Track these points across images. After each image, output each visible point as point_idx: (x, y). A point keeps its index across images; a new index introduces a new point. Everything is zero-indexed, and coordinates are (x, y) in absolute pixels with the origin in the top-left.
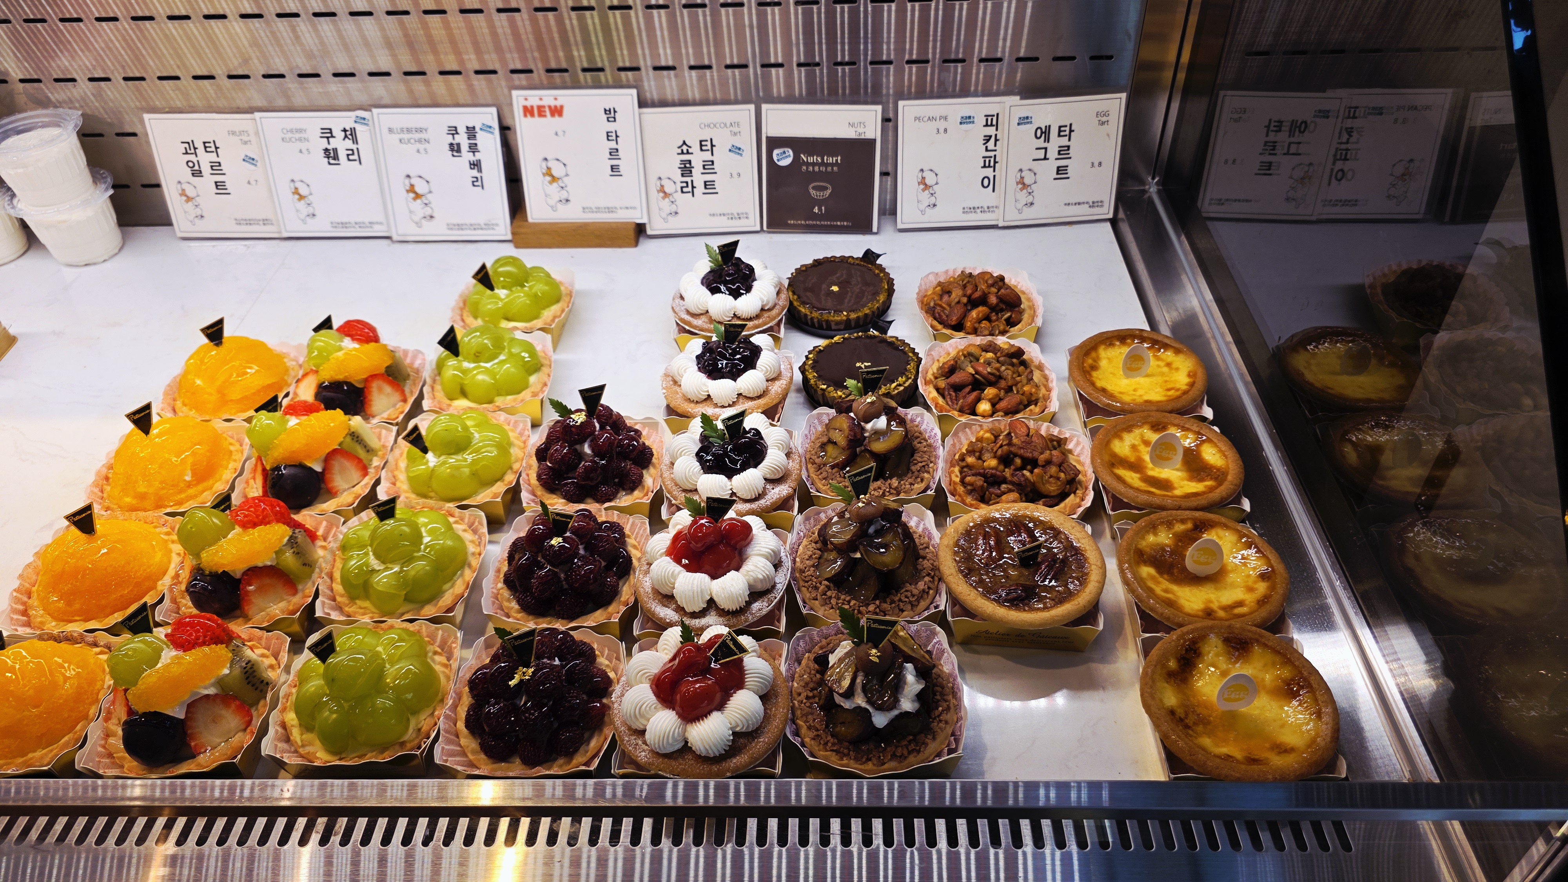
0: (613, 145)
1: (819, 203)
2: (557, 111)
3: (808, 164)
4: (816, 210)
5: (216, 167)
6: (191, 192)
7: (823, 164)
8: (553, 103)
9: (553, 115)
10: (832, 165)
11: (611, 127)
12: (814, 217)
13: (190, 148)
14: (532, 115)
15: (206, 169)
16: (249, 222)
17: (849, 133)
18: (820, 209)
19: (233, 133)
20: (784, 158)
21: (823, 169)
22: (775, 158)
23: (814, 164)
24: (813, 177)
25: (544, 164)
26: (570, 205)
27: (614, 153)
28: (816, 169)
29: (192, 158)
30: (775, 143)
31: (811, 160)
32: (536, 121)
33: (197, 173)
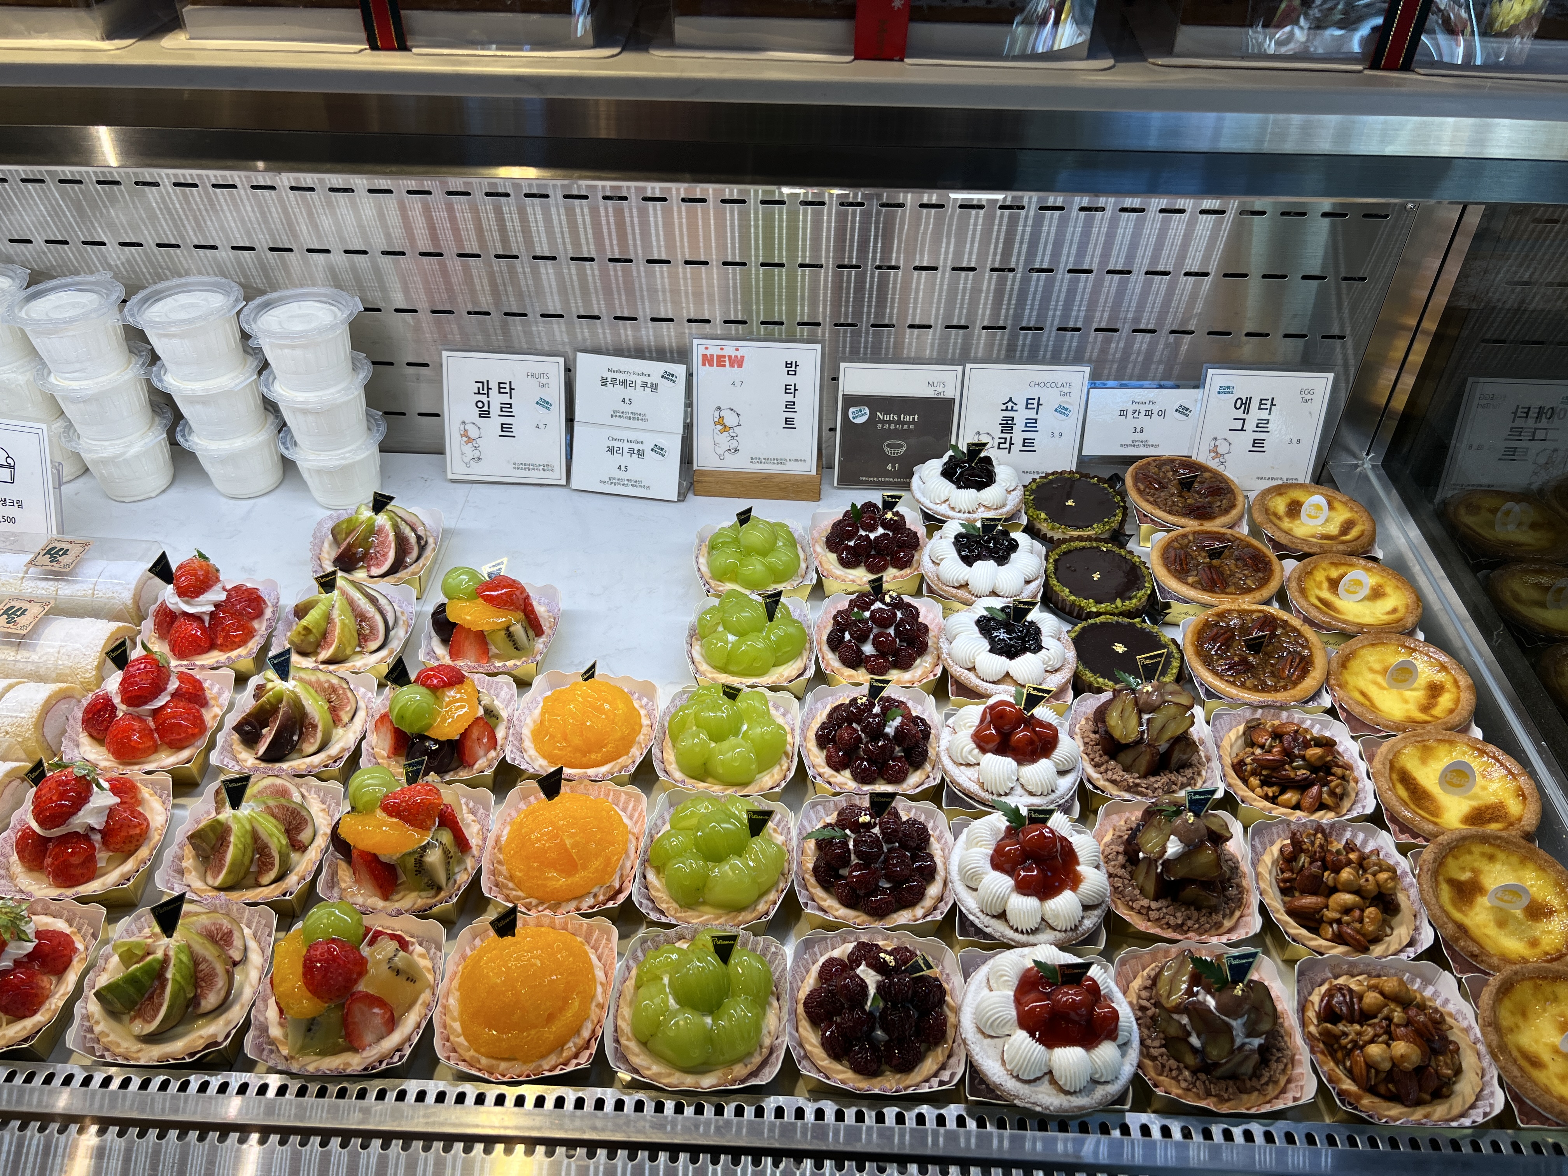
0: (790, 398)
1: (893, 460)
2: (737, 362)
3: (884, 422)
4: (889, 467)
5: (506, 409)
6: (473, 433)
7: (899, 422)
8: (733, 353)
9: (732, 366)
10: (909, 423)
11: (791, 380)
12: (888, 474)
13: (484, 388)
14: (711, 365)
15: (495, 410)
16: (528, 467)
17: (929, 393)
18: (893, 467)
19: (533, 375)
20: (860, 416)
21: (899, 427)
22: (851, 416)
23: (889, 422)
24: (890, 434)
25: (717, 414)
26: (738, 454)
27: (790, 406)
28: (892, 427)
29: (484, 398)
30: (852, 401)
31: (887, 418)
32: (714, 370)
33: (485, 414)
